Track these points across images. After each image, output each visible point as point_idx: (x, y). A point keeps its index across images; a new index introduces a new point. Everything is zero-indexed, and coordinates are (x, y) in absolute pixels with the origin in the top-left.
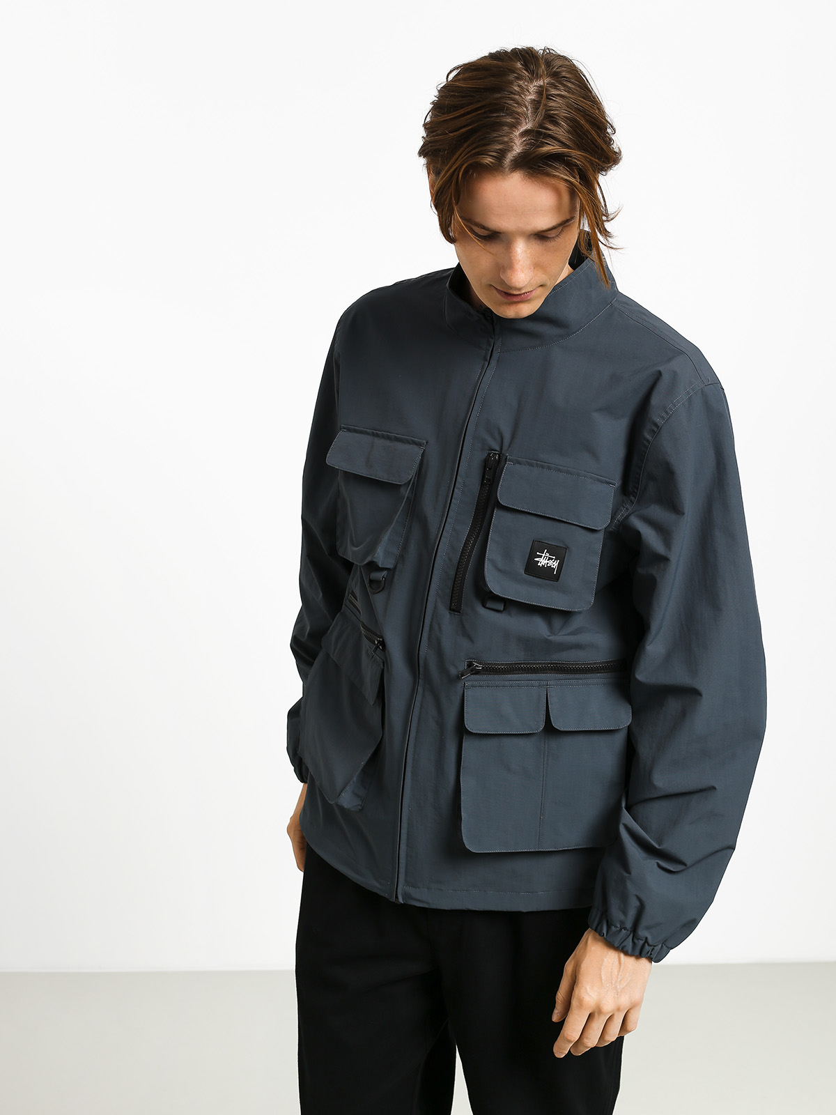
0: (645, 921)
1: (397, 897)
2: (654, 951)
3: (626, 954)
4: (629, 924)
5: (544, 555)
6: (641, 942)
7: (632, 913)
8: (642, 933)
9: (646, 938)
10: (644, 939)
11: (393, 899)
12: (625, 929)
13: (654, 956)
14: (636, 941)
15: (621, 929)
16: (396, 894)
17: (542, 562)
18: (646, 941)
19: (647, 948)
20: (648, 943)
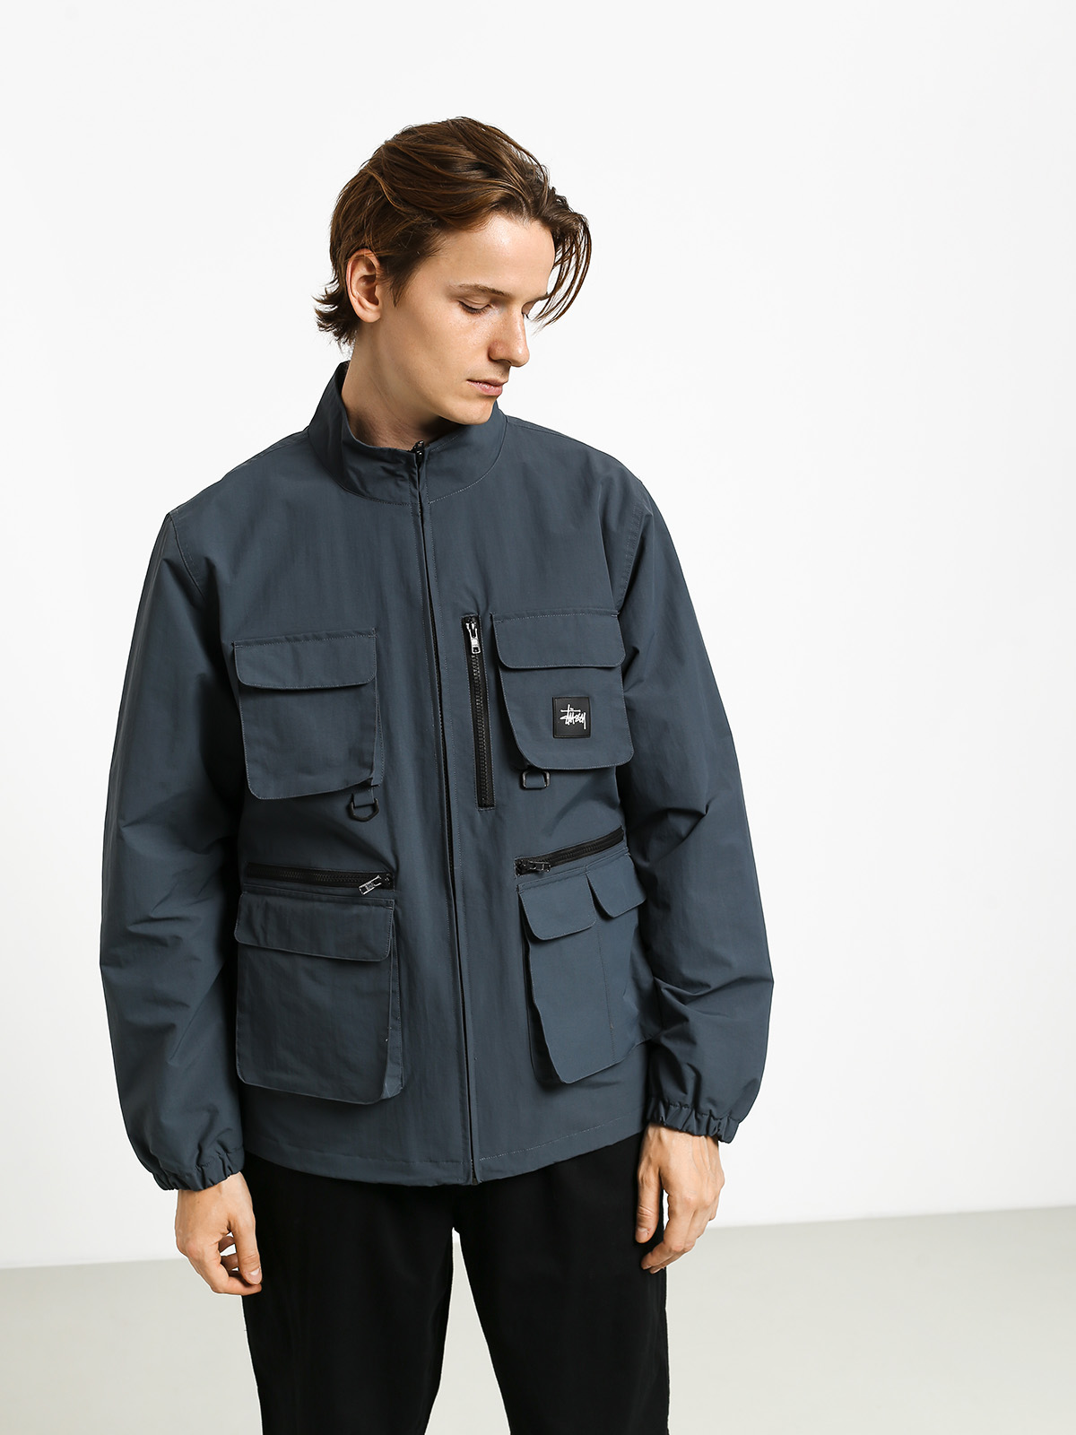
0: (706, 1091)
1: (475, 1176)
2: (722, 1126)
3: (692, 1134)
4: (689, 1100)
5: (568, 711)
6: (706, 1117)
7: (690, 1086)
8: (705, 1106)
9: (711, 1111)
10: (708, 1113)
11: (470, 1182)
12: (686, 1106)
13: (722, 1133)
14: (699, 1116)
15: (681, 1108)
16: (474, 1172)
17: (569, 719)
18: (711, 1115)
19: (714, 1123)
20: (714, 1118)
